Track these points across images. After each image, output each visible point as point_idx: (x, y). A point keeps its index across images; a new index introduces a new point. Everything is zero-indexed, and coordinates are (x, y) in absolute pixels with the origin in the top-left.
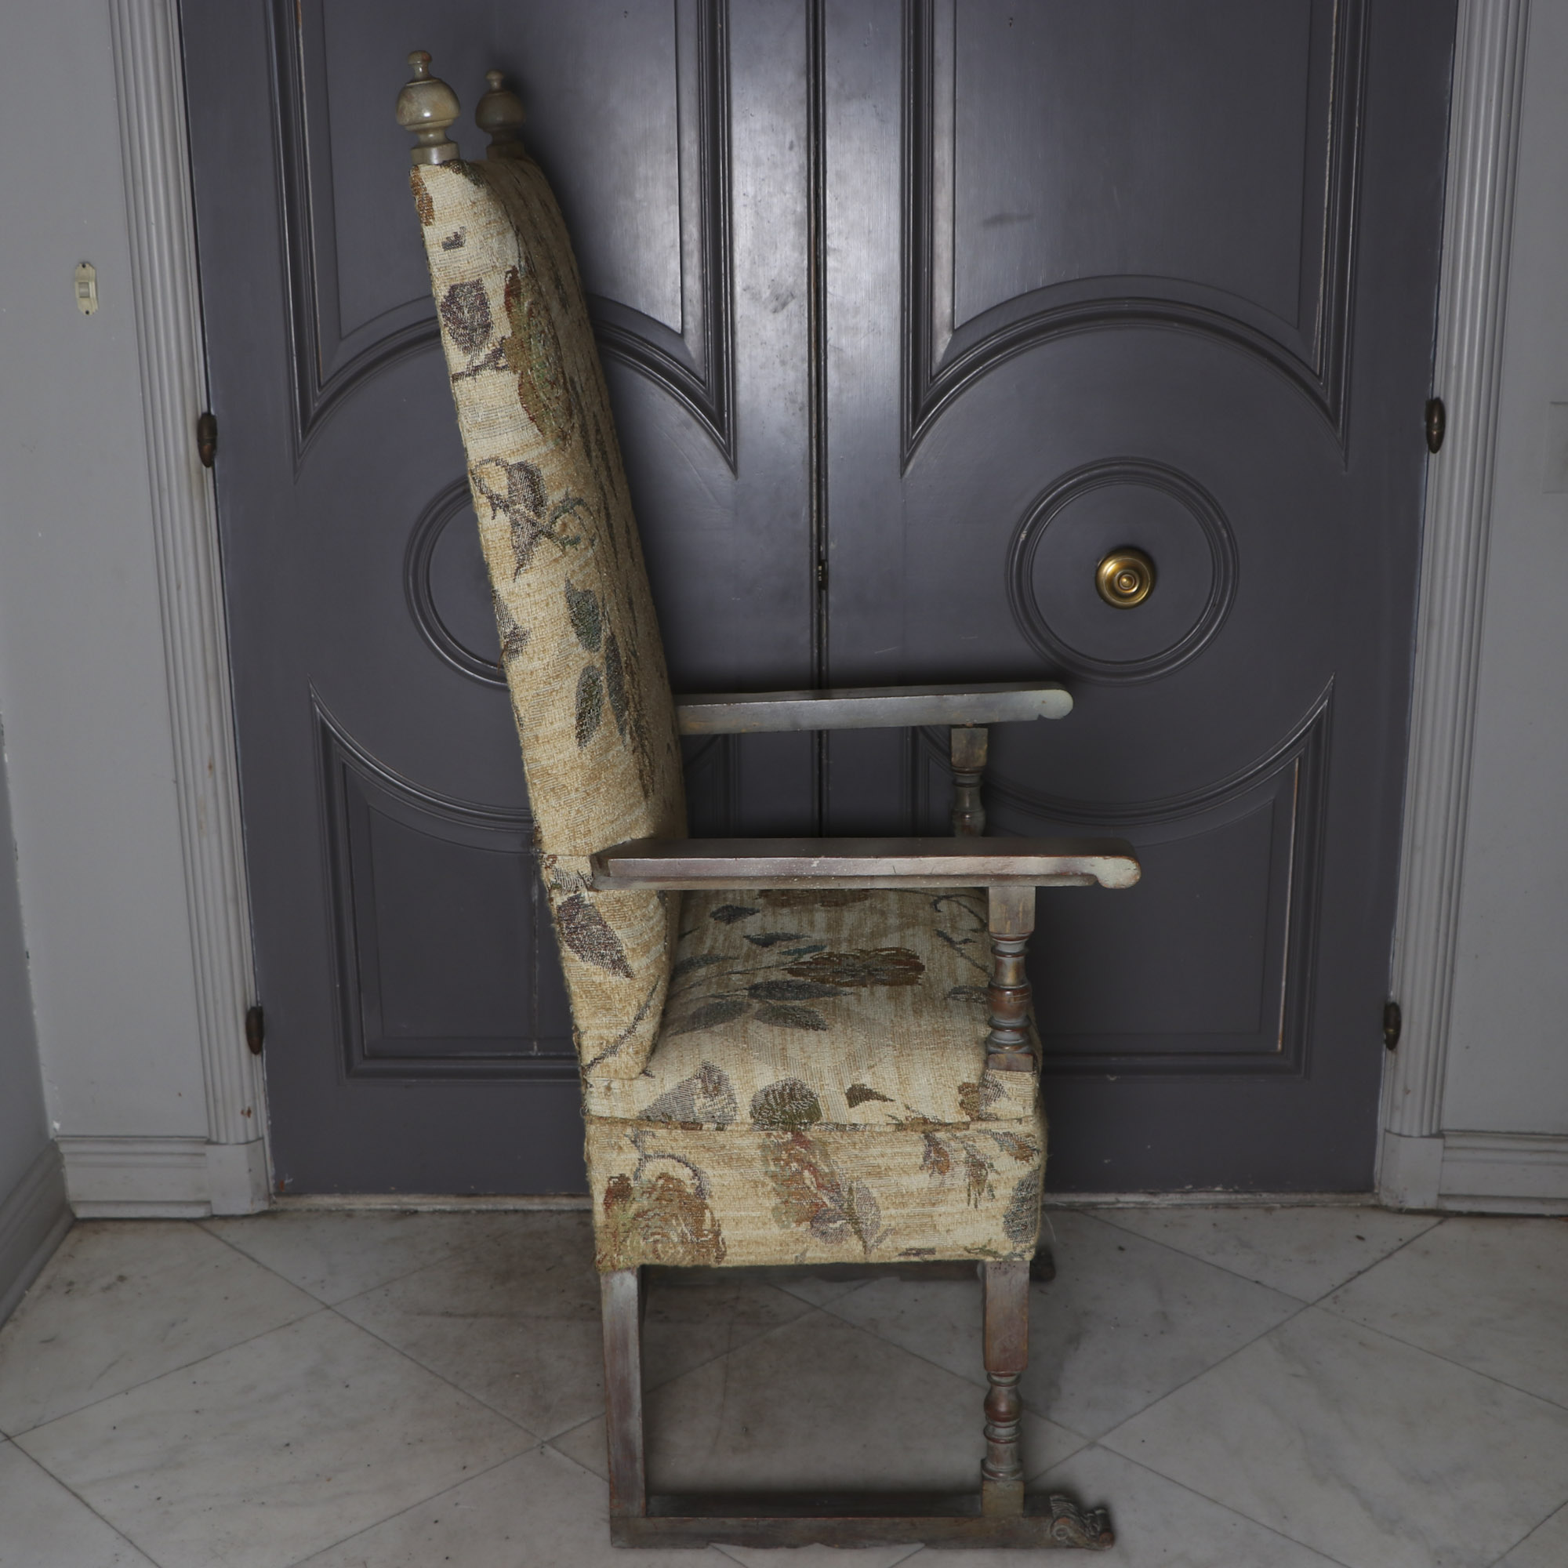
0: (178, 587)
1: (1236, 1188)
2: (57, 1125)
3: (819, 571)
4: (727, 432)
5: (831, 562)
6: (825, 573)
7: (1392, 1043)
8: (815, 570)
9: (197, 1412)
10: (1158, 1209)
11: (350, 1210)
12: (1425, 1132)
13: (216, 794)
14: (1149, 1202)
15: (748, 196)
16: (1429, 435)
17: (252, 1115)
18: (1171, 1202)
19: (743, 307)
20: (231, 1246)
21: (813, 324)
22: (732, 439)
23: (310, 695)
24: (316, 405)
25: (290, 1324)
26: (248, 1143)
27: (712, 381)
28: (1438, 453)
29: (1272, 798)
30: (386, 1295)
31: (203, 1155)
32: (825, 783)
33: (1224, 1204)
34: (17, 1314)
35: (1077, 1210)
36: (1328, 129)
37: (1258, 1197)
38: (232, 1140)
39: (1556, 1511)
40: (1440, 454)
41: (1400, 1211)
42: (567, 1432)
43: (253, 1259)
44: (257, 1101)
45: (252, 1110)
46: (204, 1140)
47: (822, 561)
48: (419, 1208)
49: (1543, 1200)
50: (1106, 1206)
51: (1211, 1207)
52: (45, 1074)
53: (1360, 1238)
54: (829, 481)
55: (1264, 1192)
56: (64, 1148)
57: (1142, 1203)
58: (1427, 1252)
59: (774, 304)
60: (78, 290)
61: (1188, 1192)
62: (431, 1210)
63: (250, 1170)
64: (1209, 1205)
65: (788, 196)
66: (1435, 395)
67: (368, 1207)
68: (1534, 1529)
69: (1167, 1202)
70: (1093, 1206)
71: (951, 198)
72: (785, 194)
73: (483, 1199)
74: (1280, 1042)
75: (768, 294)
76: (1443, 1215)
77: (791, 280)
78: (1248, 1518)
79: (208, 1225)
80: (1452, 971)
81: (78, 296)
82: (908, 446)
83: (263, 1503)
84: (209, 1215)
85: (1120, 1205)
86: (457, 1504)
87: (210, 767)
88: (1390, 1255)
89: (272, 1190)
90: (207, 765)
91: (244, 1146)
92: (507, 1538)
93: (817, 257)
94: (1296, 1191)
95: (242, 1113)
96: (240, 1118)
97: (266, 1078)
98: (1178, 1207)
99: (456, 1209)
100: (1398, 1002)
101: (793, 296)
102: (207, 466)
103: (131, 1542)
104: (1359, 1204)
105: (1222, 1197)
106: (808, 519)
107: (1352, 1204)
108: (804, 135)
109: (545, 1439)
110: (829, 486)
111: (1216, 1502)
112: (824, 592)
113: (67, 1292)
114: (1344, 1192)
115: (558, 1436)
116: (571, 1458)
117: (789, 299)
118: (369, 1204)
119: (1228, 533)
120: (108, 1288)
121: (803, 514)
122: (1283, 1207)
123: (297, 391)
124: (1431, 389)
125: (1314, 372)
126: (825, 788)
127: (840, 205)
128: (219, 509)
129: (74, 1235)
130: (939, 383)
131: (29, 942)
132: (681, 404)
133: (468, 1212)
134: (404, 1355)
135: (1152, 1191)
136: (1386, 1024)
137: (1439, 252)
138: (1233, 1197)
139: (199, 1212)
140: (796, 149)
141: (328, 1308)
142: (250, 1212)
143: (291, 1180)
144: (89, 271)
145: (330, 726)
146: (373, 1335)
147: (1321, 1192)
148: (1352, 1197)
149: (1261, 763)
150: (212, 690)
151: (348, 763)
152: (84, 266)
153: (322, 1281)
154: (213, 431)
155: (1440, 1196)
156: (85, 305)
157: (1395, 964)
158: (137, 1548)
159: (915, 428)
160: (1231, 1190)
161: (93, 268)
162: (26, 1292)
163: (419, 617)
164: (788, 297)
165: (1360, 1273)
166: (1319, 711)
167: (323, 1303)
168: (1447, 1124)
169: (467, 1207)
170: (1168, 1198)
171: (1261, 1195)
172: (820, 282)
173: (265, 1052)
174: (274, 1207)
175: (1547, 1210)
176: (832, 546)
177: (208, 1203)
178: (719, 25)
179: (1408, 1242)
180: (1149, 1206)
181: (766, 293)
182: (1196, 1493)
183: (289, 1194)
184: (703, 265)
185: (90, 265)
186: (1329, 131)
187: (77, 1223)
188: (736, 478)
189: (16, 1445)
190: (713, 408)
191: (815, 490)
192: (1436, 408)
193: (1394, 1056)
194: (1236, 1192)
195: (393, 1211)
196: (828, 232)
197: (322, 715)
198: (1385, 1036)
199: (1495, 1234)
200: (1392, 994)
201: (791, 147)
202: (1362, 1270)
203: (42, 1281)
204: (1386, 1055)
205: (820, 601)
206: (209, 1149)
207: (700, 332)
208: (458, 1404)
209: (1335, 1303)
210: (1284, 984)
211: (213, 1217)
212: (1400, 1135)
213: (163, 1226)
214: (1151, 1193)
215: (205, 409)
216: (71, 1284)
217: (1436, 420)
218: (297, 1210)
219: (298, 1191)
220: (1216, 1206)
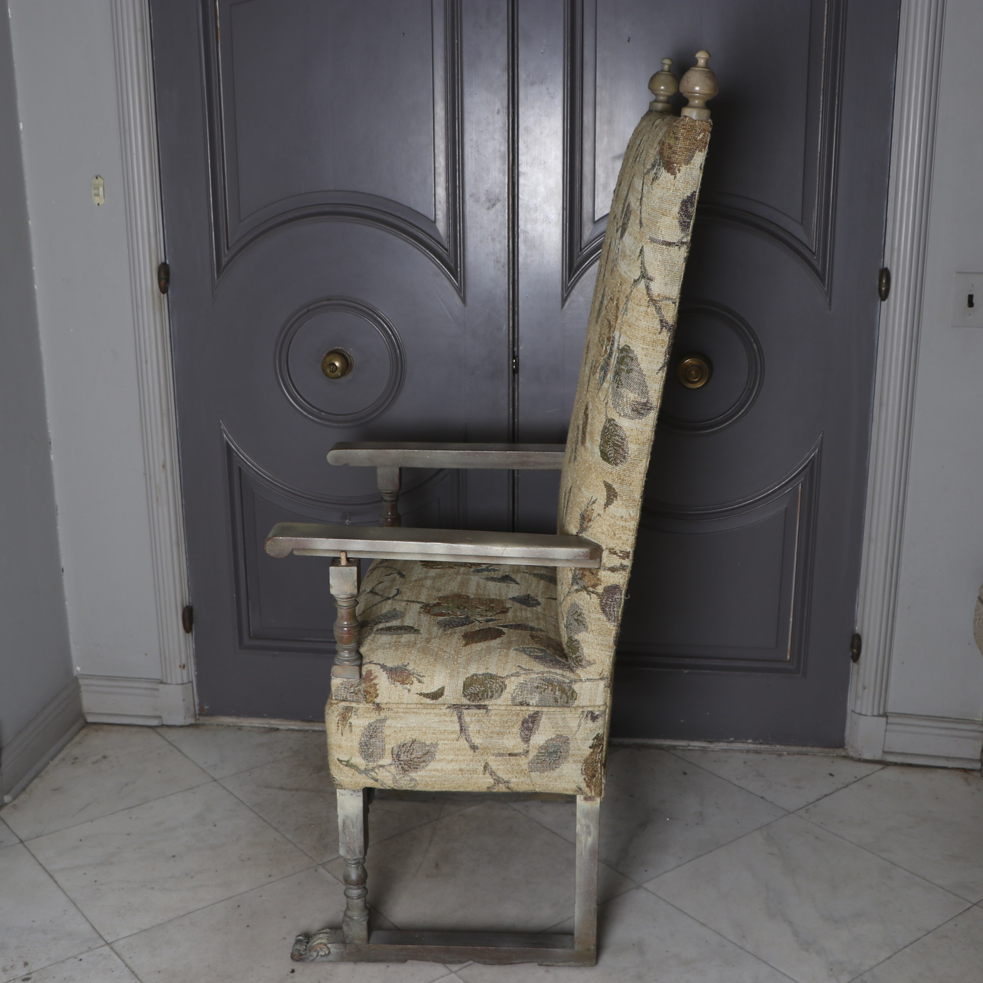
0: (146, 362)
1: (761, 741)
2: (78, 668)
3: (513, 363)
4: (459, 279)
5: (520, 357)
6: (517, 364)
7: (856, 658)
8: (511, 362)
9: (128, 834)
10: (713, 751)
11: (242, 726)
12: (876, 713)
13: (167, 482)
14: (707, 747)
15: (473, 141)
16: (880, 290)
17: (186, 668)
18: (720, 748)
19: (470, 206)
20: (170, 743)
21: (511, 216)
22: (462, 284)
23: (221, 427)
24: (226, 259)
25: (192, 788)
26: (183, 684)
27: (451, 249)
28: (886, 301)
29: (785, 506)
30: (250, 775)
31: (157, 690)
32: (516, 488)
33: (753, 750)
34: (43, 773)
35: (664, 749)
36: (820, 104)
37: (774, 747)
38: (174, 682)
39: (911, 944)
40: (888, 302)
41: (860, 760)
42: (333, 860)
43: (180, 751)
44: (189, 660)
45: (186, 665)
46: (159, 681)
47: (515, 356)
48: (280, 727)
49: (947, 758)
50: (681, 748)
51: (745, 751)
52: (72, 638)
53: (831, 775)
54: (520, 310)
55: (778, 744)
56: (81, 682)
57: (703, 747)
58: (870, 786)
59: (488, 204)
60: (94, 192)
61: (732, 742)
62: (287, 728)
63: (184, 700)
64: (744, 750)
65: (496, 141)
66: (885, 267)
67: (251, 725)
68: (895, 954)
69: (718, 748)
70: (674, 747)
71: (593, 144)
72: (494, 140)
73: (317, 724)
74: (789, 654)
75: (484, 199)
76: (885, 764)
77: (497, 190)
78: (722, 936)
79: (159, 730)
80: (894, 616)
81: (93, 195)
82: (567, 289)
83: (152, 888)
84: (160, 724)
85: (690, 748)
86: (261, 896)
87: (164, 466)
88: (847, 786)
89: (197, 712)
90: (161, 465)
91: (181, 686)
92: (285, 917)
93: (513, 177)
94: (798, 745)
95: (180, 666)
96: (179, 669)
97: (194, 647)
98: (726, 750)
99: (301, 729)
100: (860, 633)
101: (499, 200)
102: (163, 293)
103: (75, 904)
104: (835, 755)
105: (751, 746)
106: (507, 332)
107: (832, 755)
108: (506, 105)
109: (320, 863)
110: (520, 312)
111: (705, 925)
112: (516, 375)
113: (73, 763)
114: (826, 747)
115: (329, 861)
116: (332, 875)
117: (497, 202)
118: (251, 723)
119: (757, 346)
120: (96, 762)
121: (504, 328)
122: (789, 754)
123: (214, 251)
124: (882, 262)
125: (811, 251)
126: (516, 491)
127: (527, 147)
128: (171, 318)
129: (84, 731)
130: (585, 253)
131: (64, 562)
132: (433, 262)
133: (307, 731)
134: (252, 810)
135: (710, 740)
136: (852, 647)
137: (888, 180)
138: (759, 746)
139: (155, 722)
140: (501, 114)
141: (215, 780)
142: (183, 724)
143: (208, 707)
144: (100, 181)
145: (231, 444)
146: (237, 798)
147: (813, 746)
148: (831, 750)
149: (777, 486)
150: (165, 423)
151: (243, 468)
152: (97, 178)
153: (215, 766)
154: (167, 273)
155: (884, 752)
156: (97, 200)
157: (859, 610)
158: (77, 907)
159: (570, 279)
160: (757, 742)
161: (102, 179)
162: (50, 762)
163: (282, 383)
164: (496, 200)
165: (826, 796)
166: (813, 455)
167: (213, 778)
168: (890, 709)
169: (307, 728)
170: (719, 745)
171: (776, 746)
172: (515, 192)
173: (194, 632)
174: (198, 722)
175: (950, 764)
176: (521, 348)
177: (160, 717)
178: (456, 41)
179: (860, 779)
180: (708, 749)
181: (483, 198)
182: (694, 919)
183: (206, 715)
184: (447, 181)
185: (100, 177)
186: (821, 106)
187: (87, 725)
188: (465, 307)
189: (26, 847)
190: (452, 265)
191: (511, 315)
192: (885, 274)
193: (857, 666)
194: (761, 744)
195: (265, 728)
196: (520, 162)
197: (227, 439)
198: (851, 654)
199: (915, 777)
200: (857, 628)
201: (498, 113)
202: (827, 793)
203: (61, 756)
204: (853, 666)
205: (514, 381)
206: (161, 687)
207: (445, 220)
208: (275, 839)
209: (807, 812)
210: (791, 619)
211: (163, 726)
212: (860, 714)
213: (134, 729)
214: (709, 742)
215: (163, 261)
216: (76, 758)
217: (884, 281)
218: (211, 725)
219: (212, 713)
220: (748, 751)
